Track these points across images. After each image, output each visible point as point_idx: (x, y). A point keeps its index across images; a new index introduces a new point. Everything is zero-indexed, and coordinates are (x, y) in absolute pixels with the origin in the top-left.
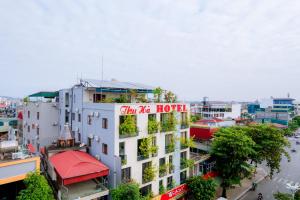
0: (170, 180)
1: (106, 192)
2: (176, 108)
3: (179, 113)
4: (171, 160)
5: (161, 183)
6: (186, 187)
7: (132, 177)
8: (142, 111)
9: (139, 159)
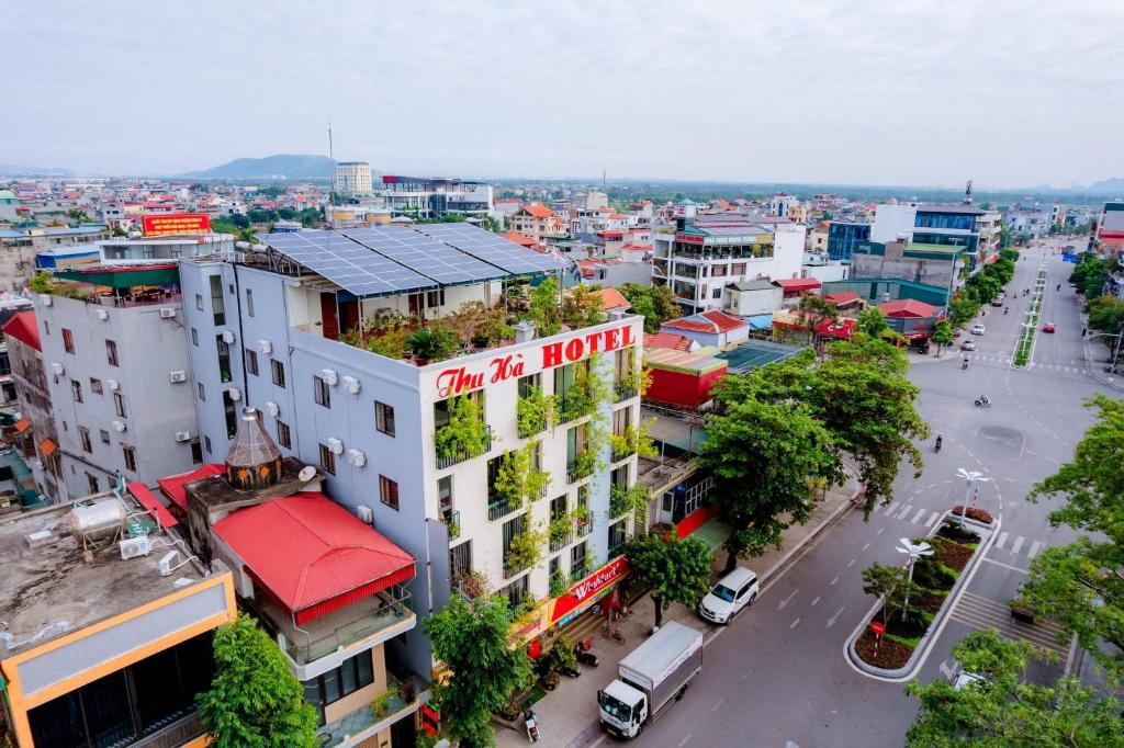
0: (580, 553)
1: (408, 623)
2: (601, 344)
3: (611, 356)
4: (582, 501)
5: (555, 563)
6: (626, 566)
7: (477, 566)
8: (501, 374)
9: (493, 515)
